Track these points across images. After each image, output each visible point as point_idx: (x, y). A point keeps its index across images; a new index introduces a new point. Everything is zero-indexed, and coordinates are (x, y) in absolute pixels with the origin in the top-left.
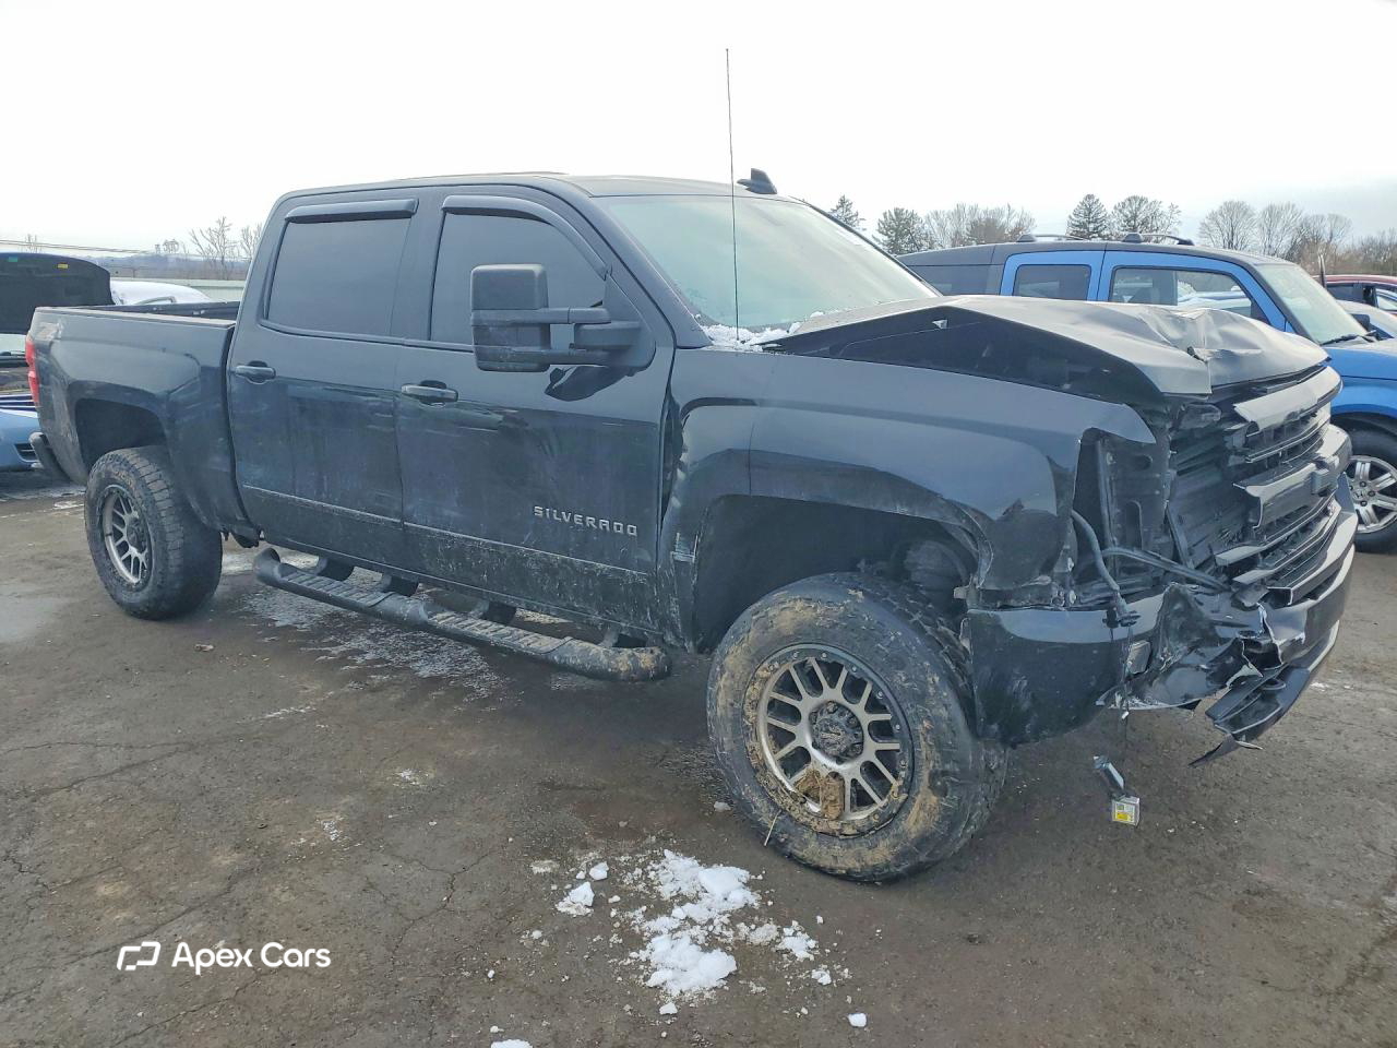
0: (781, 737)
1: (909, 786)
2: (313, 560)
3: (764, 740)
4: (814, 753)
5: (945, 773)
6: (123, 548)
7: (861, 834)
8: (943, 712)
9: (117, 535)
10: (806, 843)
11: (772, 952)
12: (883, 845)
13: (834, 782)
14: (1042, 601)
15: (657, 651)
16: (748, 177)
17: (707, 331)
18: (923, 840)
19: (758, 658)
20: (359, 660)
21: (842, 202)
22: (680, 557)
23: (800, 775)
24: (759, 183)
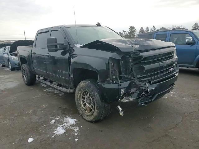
0: (84, 102)
1: (94, 109)
2: (43, 78)
3: (81, 102)
4: (87, 104)
5: (98, 107)
6: (25, 76)
7: (90, 115)
8: (97, 98)
9: (25, 75)
10: (84, 116)
11: (73, 130)
12: (92, 117)
13: (88, 108)
14: (109, 82)
15: (73, 90)
16: (97, 24)
17: (75, 45)
18: (96, 116)
19: (79, 91)
20: (49, 91)
21: (154, 27)
22: (71, 77)
23: (85, 107)
24: (99, 25)
